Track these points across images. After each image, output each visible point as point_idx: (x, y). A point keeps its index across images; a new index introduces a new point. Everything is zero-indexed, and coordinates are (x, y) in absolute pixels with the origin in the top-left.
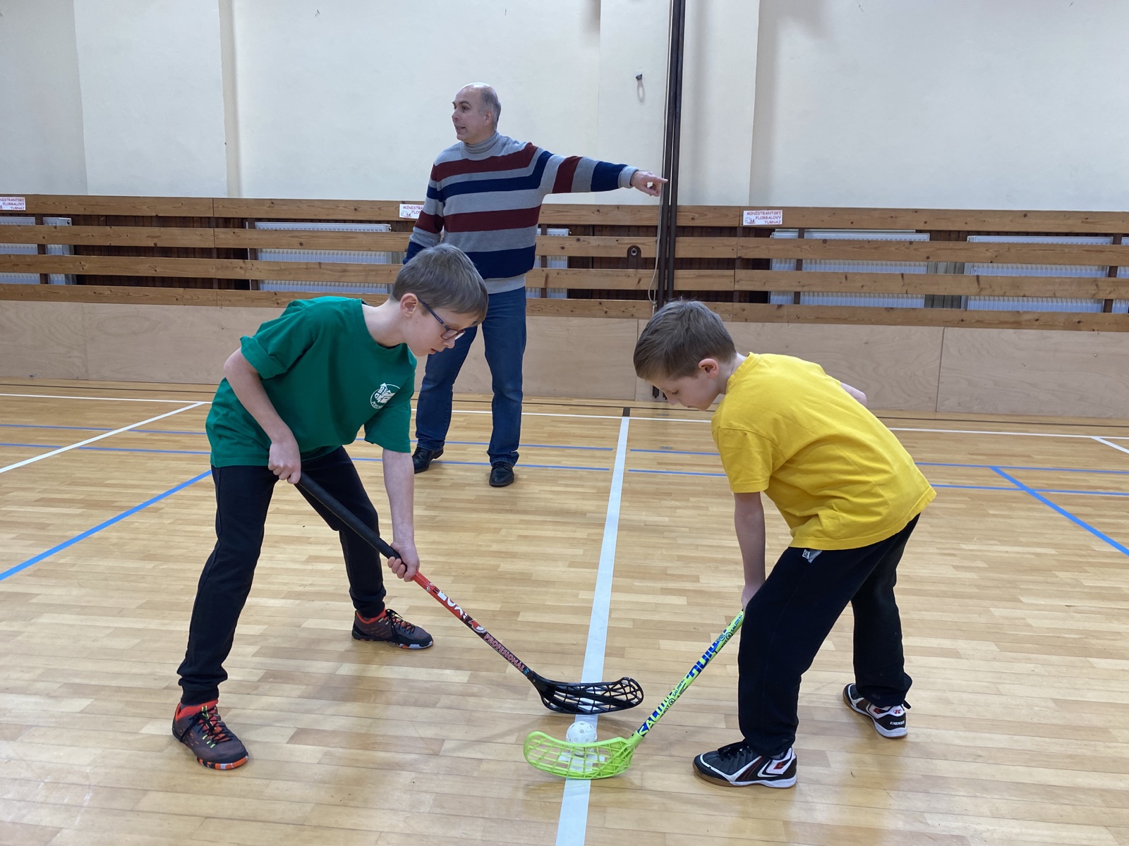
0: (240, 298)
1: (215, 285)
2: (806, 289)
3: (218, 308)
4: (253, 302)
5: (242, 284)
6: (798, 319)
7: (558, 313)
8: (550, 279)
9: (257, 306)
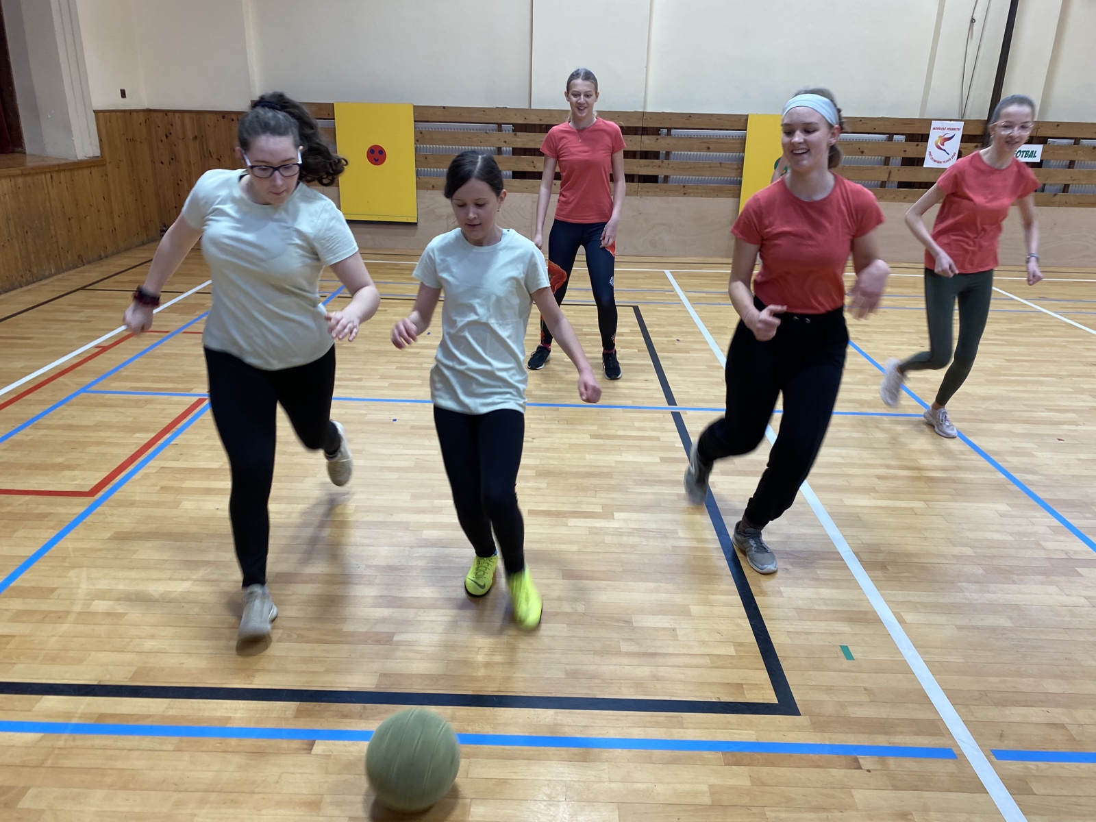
0: (656, 190)
1: (636, 179)
2: (1075, 182)
3: (639, 197)
4: (666, 193)
5: (653, 179)
6: (1066, 204)
7: (894, 200)
8: (892, 174)
9: (668, 196)
